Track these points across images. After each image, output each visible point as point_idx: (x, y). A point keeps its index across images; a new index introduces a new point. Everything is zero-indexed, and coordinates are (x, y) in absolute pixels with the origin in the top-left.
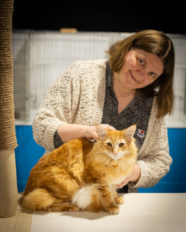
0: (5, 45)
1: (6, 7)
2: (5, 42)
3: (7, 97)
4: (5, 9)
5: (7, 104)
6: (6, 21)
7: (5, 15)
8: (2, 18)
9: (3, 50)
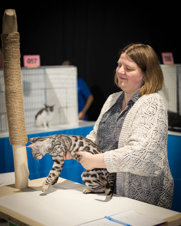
0: (9, 78)
1: (8, 55)
2: (10, 77)
3: (12, 111)
4: (8, 56)
5: (13, 116)
6: (9, 64)
7: (8, 60)
8: (6, 61)
9: (8, 81)
